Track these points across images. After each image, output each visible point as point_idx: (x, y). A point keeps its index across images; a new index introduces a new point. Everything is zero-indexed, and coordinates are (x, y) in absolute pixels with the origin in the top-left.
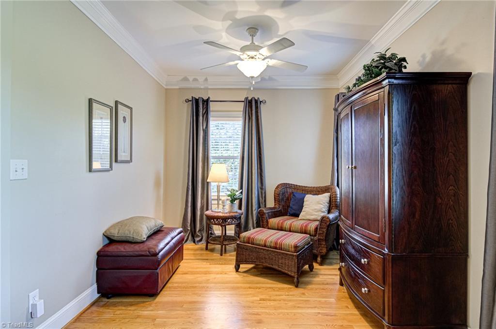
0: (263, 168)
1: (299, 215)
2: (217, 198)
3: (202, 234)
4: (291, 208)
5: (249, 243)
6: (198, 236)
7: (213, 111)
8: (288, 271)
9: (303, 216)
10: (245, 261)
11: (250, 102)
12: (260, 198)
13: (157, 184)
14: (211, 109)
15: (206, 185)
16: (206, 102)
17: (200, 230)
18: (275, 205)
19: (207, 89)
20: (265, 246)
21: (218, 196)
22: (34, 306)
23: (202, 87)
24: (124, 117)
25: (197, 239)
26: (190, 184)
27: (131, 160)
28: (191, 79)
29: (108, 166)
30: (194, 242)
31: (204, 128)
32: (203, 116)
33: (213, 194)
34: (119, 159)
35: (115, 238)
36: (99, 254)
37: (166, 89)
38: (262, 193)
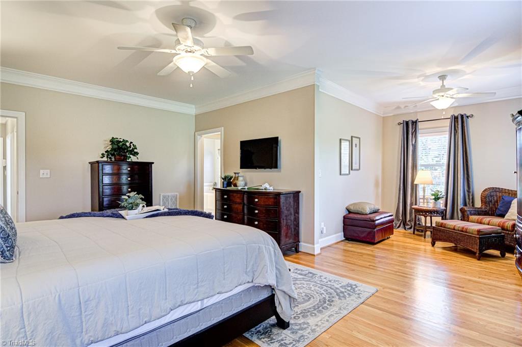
0: (470, 174)
1: (505, 215)
2: (422, 197)
3: (411, 224)
4: (499, 209)
5: (442, 227)
6: (408, 225)
7: (421, 129)
8: (472, 248)
9: (508, 216)
10: (439, 239)
11: (456, 118)
12: (467, 200)
13: (377, 184)
14: (419, 128)
15: (414, 187)
16: (415, 123)
17: (409, 221)
18: (482, 206)
19: (416, 112)
20: (454, 229)
21: (424, 196)
22: (323, 228)
23: (412, 112)
24: (356, 144)
25: (407, 227)
26: (402, 185)
27: (360, 169)
28: (402, 107)
29: (348, 172)
30: (405, 229)
31: (413, 143)
32: (412, 134)
33: (420, 194)
34: (353, 168)
35: (351, 211)
36: (344, 217)
37: (383, 117)
38: (469, 196)
